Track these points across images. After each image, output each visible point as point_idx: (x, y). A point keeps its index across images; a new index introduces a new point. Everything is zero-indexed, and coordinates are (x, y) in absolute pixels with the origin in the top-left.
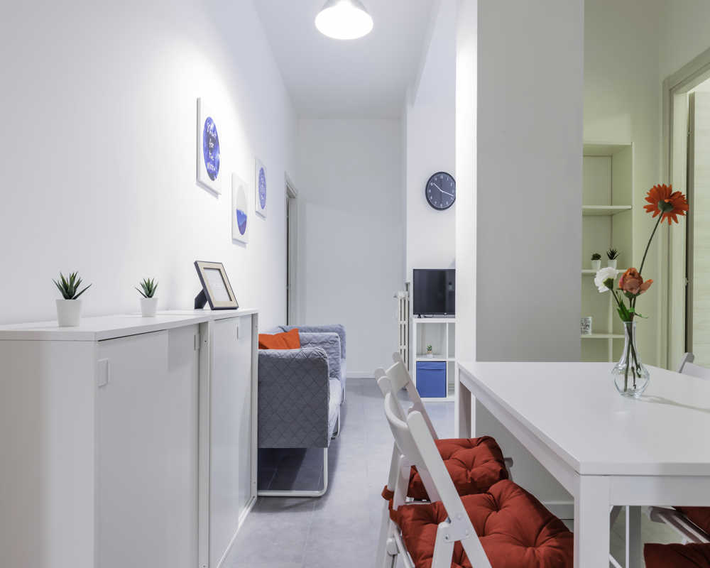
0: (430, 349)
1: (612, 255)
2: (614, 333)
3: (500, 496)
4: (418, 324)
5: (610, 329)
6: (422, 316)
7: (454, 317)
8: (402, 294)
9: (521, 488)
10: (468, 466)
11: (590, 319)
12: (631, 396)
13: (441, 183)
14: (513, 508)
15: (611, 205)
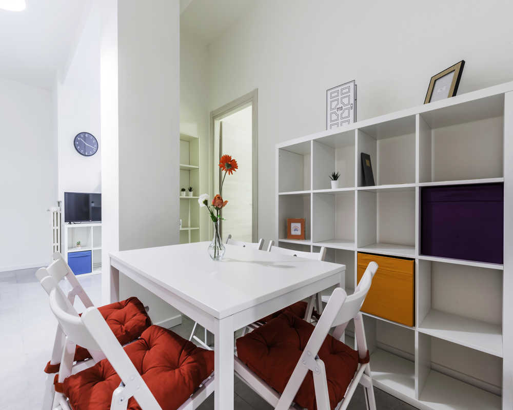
0: (79, 244)
1: (190, 190)
2: (191, 227)
3: (149, 340)
4: (69, 228)
5: (189, 225)
6: (72, 223)
7: (101, 223)
8: (55, 209)
9: (162, 328)
10: (121, 322)
11: (181, 220)
12: (218, 260)
13: (85, 138)
14: (161, 345)
15: (189, 165)
